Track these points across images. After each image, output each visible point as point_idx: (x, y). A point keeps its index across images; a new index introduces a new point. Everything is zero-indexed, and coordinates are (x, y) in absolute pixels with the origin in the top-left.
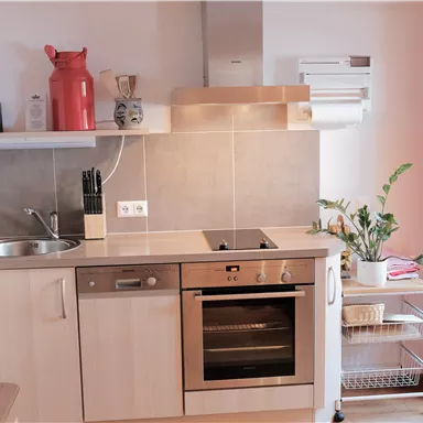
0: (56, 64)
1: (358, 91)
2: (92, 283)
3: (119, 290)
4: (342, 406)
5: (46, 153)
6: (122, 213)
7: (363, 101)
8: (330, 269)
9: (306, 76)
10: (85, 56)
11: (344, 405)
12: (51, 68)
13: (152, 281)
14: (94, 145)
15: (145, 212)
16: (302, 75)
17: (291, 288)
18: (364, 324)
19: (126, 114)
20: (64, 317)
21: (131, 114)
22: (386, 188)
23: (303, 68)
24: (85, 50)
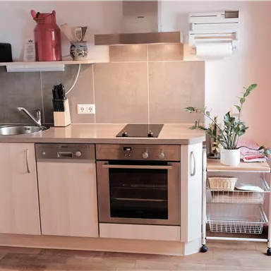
0: (37, 21)
1: (230, 35)
2: (44, 153)
3: (59, 158)
4: (206, 242)
5: (37, 74)
6: (80, 112)
7: (233, 41)
8: (192, 153)
9: (193, 25)
10: (54, 16)
11: (208, 241)
12: (35, 24)
13: (79, 153)
14: (63, 70)
15: (94, 112)
16: (191, 24)
17: (165, 163)
18: (220, 190)
19: (75, 51)
20: (29, 172)
21: (78, 51)
22: (242, 101)
23: (192, 20)
24: (54, 12)
